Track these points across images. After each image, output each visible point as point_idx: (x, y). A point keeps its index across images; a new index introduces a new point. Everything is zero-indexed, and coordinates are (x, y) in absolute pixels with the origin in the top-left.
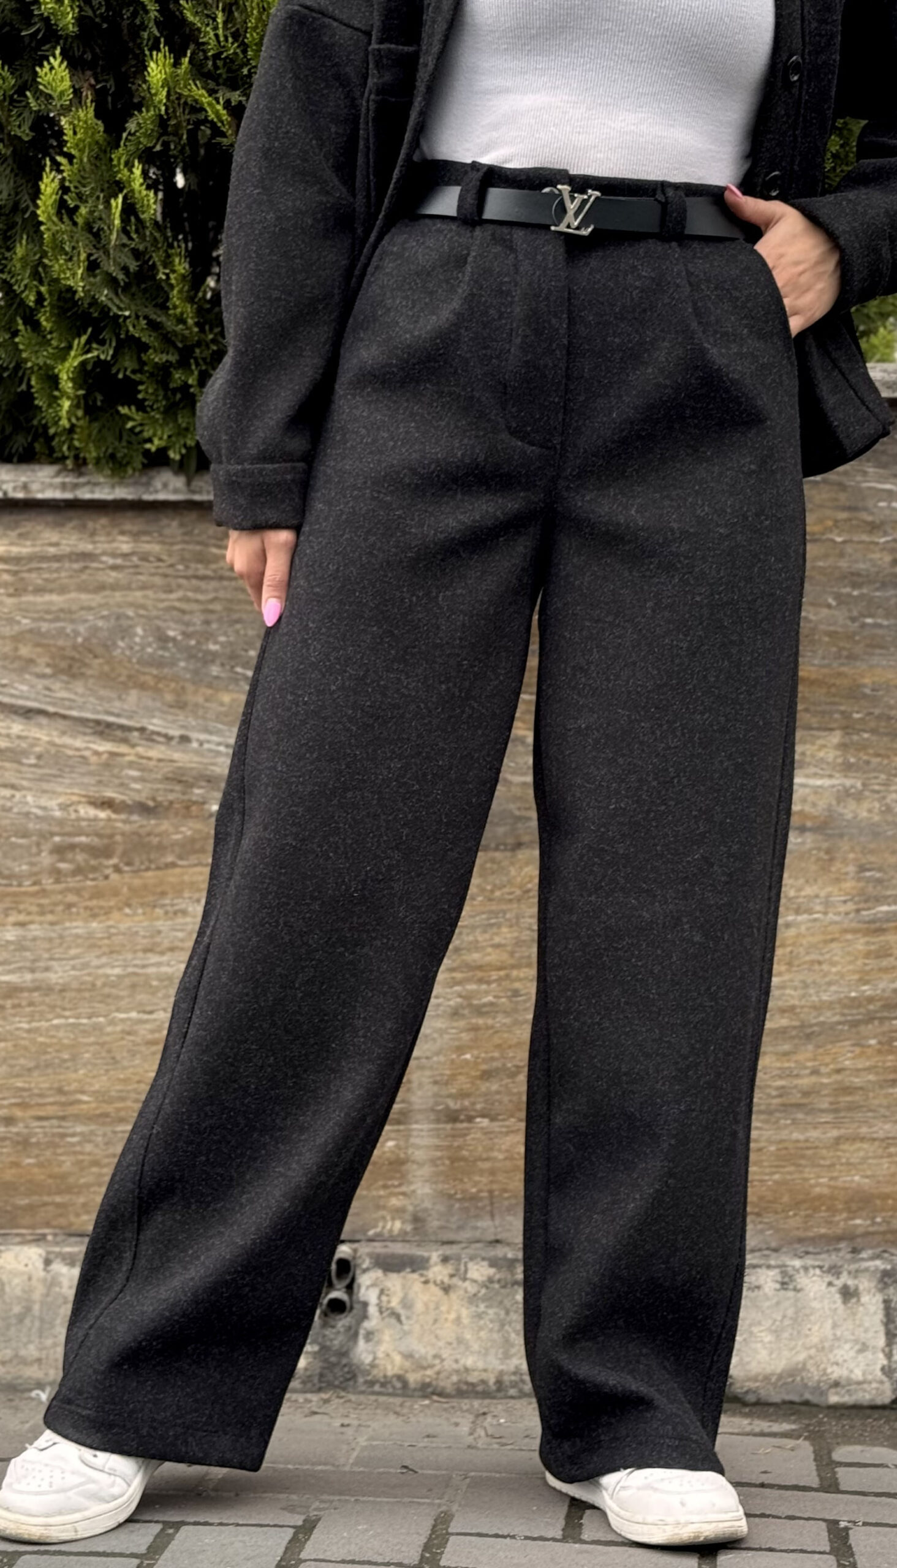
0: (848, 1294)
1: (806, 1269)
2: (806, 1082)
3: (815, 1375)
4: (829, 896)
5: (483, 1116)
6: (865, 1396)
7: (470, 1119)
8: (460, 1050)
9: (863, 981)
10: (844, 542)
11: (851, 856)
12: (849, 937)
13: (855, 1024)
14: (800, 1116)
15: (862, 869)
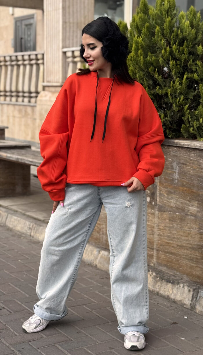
0: (189, 291)
1: (186, 285)
2: (193, 256)
3: (183, 302)
4: (196, 227)
5: (161, 251)
6: (188, 307)
7: (159, 251)
8: (159, 241)
9: (199, 242)
10: (199, 171)
11: (198, 221)
12: (198, 234)
13: (198, 248)
14: (192, 261)
15: (200, 224)
